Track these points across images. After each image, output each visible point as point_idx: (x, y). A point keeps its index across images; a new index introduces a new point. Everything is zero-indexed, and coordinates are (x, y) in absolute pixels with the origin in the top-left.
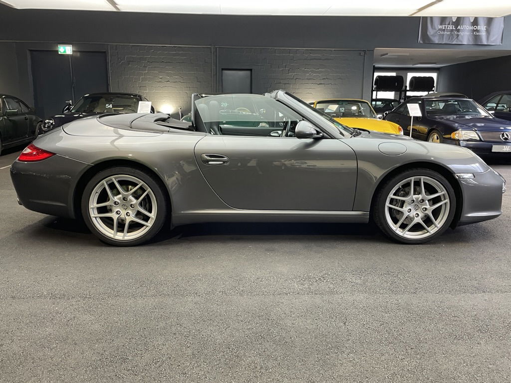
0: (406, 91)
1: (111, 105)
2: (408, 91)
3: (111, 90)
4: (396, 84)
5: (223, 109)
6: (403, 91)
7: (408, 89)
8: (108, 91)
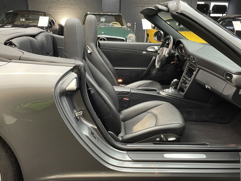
0: (210, 13)
1: (24, 19)
2: (211, 13)
3: (30, 9)
4: (205, 9)
5: (102, 23)
6: (208, 13)
7: (211, 12)
8: (28, 9)
